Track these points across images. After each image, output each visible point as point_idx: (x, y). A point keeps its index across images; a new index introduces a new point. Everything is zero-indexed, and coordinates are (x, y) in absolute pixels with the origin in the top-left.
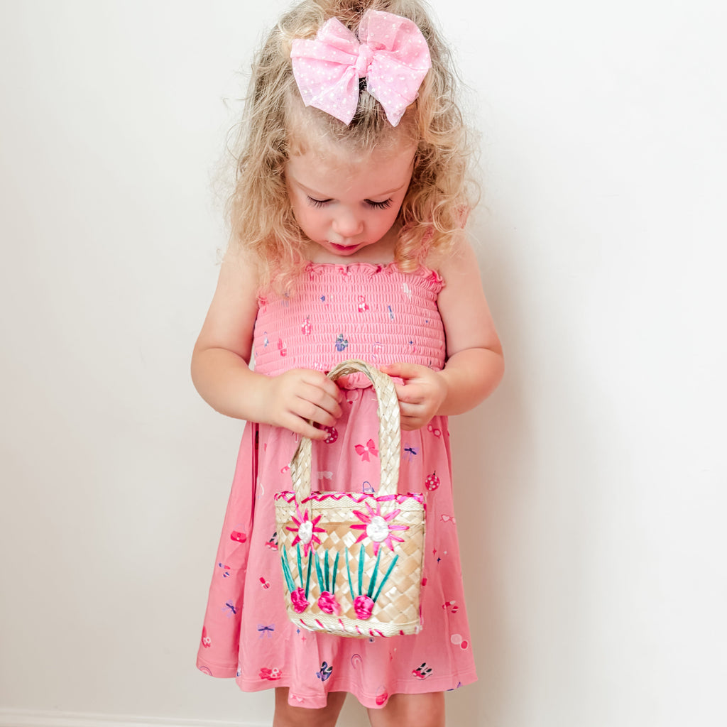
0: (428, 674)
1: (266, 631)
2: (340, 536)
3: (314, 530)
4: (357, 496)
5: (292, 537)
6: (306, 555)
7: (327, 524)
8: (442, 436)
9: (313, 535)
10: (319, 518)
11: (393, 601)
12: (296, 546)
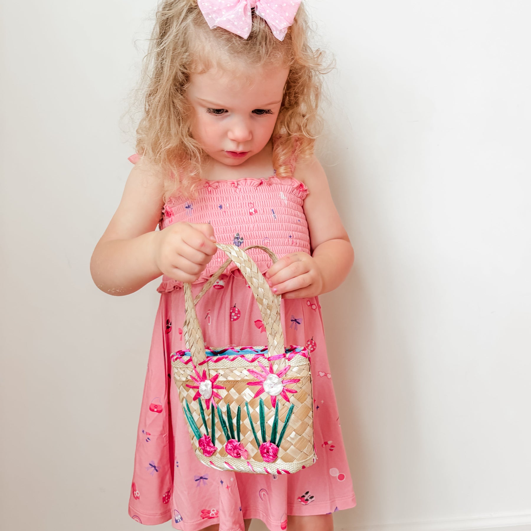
0: (310, 500)
1: (202, 480)
2: (239, 392)
3: (213, 387)
4: (250, 356)
5: (192, 393)
6: (208, 408)
7: (225, 381)
8: (317, 310)
9: (213, 392)
10: (216, 377)
11: (294, 443)
12: (197, 400)
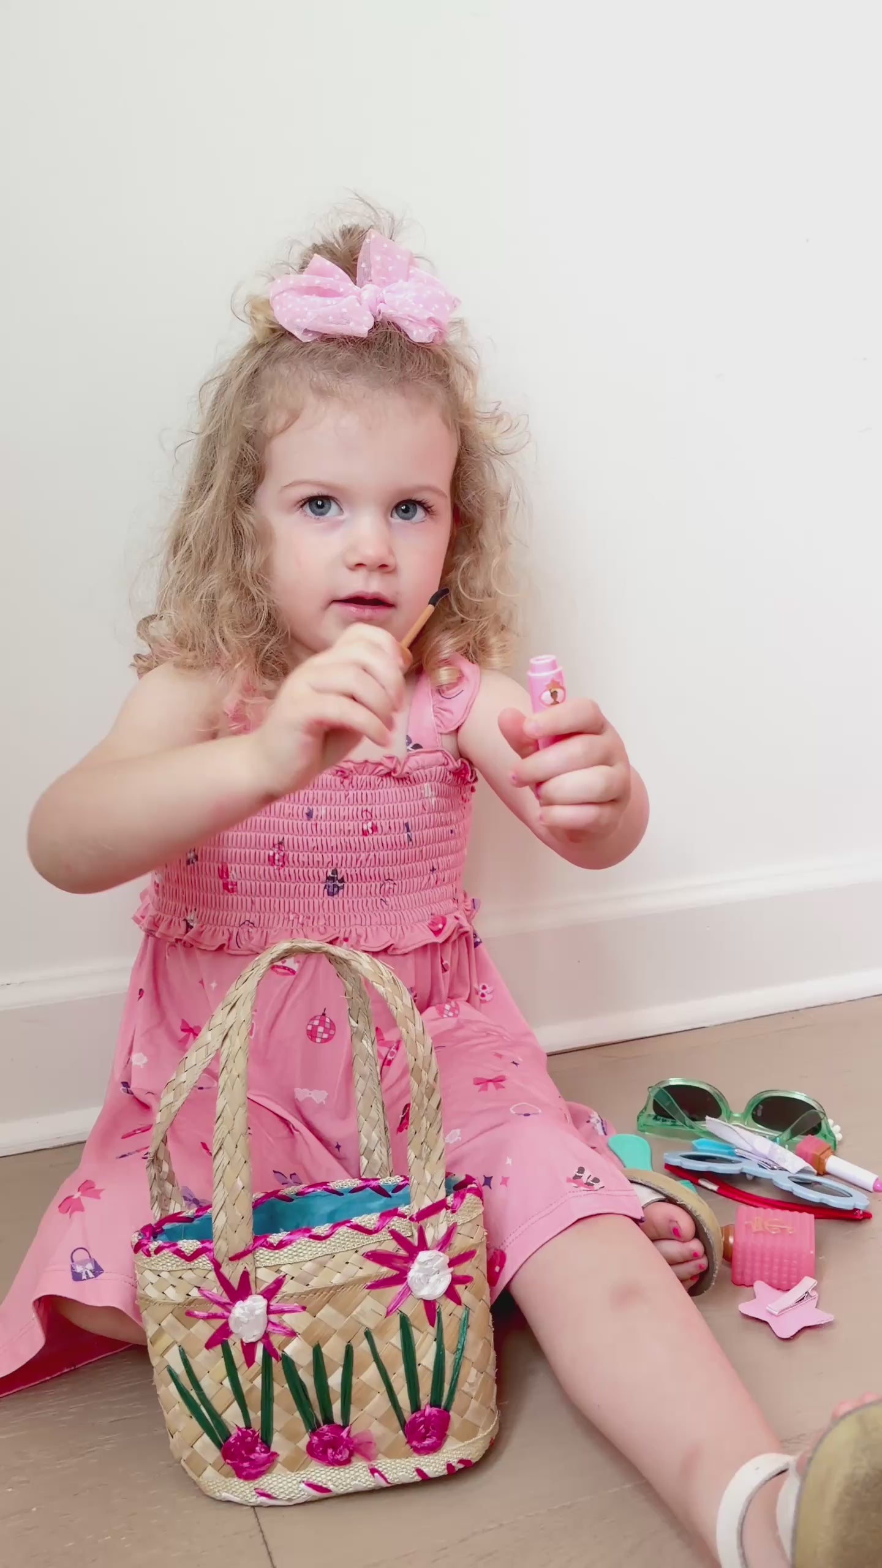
2: (346, 1310)
3: (269, 1312)
6: (250, 1360)
7: (302, 1294)
9: (269, 1322)
10: (279, 1283)
11: (474, 1394)
12: (219, 1348)
